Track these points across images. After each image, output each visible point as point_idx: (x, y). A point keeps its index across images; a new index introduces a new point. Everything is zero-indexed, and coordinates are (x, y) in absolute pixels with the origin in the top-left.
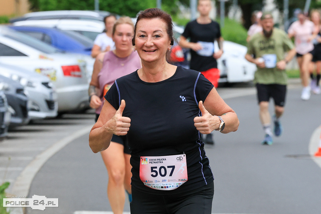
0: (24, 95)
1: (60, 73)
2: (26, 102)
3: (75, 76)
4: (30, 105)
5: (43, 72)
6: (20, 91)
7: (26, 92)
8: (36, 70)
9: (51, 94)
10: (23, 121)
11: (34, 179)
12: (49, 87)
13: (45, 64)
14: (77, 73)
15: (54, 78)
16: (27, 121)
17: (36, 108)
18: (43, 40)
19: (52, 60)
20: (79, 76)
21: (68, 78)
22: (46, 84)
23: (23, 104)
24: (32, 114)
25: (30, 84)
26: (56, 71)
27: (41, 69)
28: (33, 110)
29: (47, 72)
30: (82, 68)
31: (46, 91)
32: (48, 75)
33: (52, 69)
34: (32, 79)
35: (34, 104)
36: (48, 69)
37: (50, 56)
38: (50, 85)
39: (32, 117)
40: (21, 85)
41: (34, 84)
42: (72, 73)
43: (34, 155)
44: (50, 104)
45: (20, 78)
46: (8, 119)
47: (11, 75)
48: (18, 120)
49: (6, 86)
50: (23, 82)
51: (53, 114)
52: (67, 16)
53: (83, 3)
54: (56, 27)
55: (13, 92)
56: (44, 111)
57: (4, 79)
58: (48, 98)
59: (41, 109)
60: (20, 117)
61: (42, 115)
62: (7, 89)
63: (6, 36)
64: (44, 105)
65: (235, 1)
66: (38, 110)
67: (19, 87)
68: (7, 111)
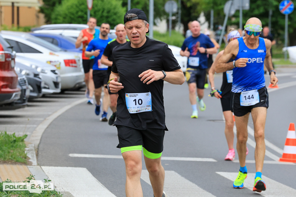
0: (39, 78)
1: (63, 64)
2: (40, 83)
3: (72, 66)
4: (43, 85)
5: (52, 63)
6: (36, 75)
7: (40, 76)
8: (47, 62)
9: (57, 78)
10: (38, 95)
11: (44, 133)
12: (56, 74)
13: (53, 58)
14: (74, 65)
15: (59, 68)
16: (41, 95)
17: (47, 86)
18: (52, 43)
19: (58, 56)
20: (76, 67)
21: (68, 68)
22: (53, 71)
23: (39, 84)
24: (44, 91)
25: (43, 71)
26: (60, 63)
27: (51, 62)
28: (45, 88)
29: (55, 64)
30: (77, 61)
31: (53, 76)
32: (55, 66)
33: (58, 61)
34: (44, 68)
35: (45, 84)
36: (55, 62)
37: (56, 53)
38: (56, 72)
39: (44, 92)
40: (38, 72)
41: (46, 71)
42: (71, 64)
43: (45, 117)
44: (56, 84)
45: (37, 67)
46: (28, 93)
47: (31, 66)
48: (35, 94)
49: (28, 72)
50: (39, 70)
51: (58, 91)
52: (68, 27)
53: (80, 19)
54: (61, 34)
55: (32, 76)
56: (53, 89)
57: (26, 68)
58: (55, 80)
59: (50, 87)
60: (36, 93)
61: (51, 91)
62: (28, 74)
63: (28, 40)
64: (52, 85)
65: (179, 19)
66: (48, 88)
67: (36, 73)
68: (28, 88)
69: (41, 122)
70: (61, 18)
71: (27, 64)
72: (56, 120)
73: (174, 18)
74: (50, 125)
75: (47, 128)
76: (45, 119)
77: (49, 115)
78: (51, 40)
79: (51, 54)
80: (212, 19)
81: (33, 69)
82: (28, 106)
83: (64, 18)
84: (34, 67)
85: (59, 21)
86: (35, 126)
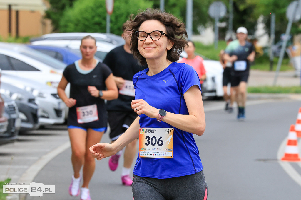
0: (35, 104)
2: (36, 110)
4: (40, 113)
5: (54, 85)
6: (31, 100)
7: (37, 102)
8: (47, 83)
9: (59, 103)
10: (34, 126)
12: (58, 98)
13: (55, 78)
16: (37, 126)
17: (46, 115)
18: (56, 57)
19: (61, 74)
22: (54, 95)
23: (34, 112)
24: (42, 121)
25: (41, 95)
27: (52, 83)
28: (43, 117)
31: (55, 101)
34: (43, 91)
35: (44, 111)
36: (57, 83)
37: (59, 71)
39: (42, 123)
40: (33, 96)
41: (45, 95)
43: (40, 155)
44: (58, 112)
45: (32, 90)
46: (18, 124)
47: (25, 87)
48: (29, 126)
49: (20, 96)
50: (35, 93)
51: (61, 120)
52: (78, 37)
53: (97, 27)
54: (67, 47)
55: (25, 102)
56: (53, 118)
57: (19, 90)
58: (57, 107)
59: (50, 116)
60: (31, 123)
61: (51, 121)
62: (20, 99)
63: (23, 54)
64: (53, 113)
65: (231, 27)
66: (48, 118)
67: (31, 97)
68: (18, 117)
69: (34, 162)
70: (72, 25)
71: (20, 85)
72: (55, 159)
73: (223, 25)
74: (46, 166)
75: (42, 169)
76: (40, 158)
77: (46, 153)
78: (54, 54)
79: (52, 72)
80: (273, 26)
81: (27, 93)
82: (19, 141)
83: (77, 25)
84: (28, 89)
85: (68, 29)
86: (25, 167)
